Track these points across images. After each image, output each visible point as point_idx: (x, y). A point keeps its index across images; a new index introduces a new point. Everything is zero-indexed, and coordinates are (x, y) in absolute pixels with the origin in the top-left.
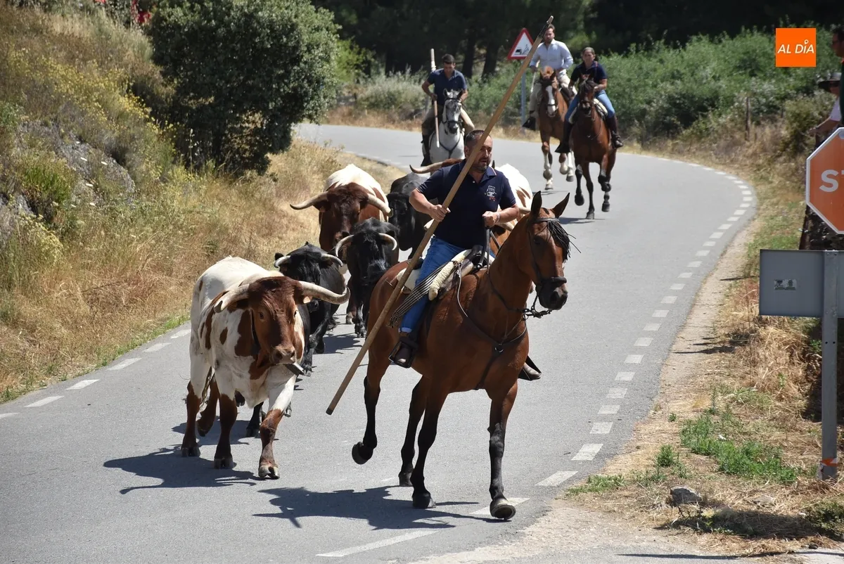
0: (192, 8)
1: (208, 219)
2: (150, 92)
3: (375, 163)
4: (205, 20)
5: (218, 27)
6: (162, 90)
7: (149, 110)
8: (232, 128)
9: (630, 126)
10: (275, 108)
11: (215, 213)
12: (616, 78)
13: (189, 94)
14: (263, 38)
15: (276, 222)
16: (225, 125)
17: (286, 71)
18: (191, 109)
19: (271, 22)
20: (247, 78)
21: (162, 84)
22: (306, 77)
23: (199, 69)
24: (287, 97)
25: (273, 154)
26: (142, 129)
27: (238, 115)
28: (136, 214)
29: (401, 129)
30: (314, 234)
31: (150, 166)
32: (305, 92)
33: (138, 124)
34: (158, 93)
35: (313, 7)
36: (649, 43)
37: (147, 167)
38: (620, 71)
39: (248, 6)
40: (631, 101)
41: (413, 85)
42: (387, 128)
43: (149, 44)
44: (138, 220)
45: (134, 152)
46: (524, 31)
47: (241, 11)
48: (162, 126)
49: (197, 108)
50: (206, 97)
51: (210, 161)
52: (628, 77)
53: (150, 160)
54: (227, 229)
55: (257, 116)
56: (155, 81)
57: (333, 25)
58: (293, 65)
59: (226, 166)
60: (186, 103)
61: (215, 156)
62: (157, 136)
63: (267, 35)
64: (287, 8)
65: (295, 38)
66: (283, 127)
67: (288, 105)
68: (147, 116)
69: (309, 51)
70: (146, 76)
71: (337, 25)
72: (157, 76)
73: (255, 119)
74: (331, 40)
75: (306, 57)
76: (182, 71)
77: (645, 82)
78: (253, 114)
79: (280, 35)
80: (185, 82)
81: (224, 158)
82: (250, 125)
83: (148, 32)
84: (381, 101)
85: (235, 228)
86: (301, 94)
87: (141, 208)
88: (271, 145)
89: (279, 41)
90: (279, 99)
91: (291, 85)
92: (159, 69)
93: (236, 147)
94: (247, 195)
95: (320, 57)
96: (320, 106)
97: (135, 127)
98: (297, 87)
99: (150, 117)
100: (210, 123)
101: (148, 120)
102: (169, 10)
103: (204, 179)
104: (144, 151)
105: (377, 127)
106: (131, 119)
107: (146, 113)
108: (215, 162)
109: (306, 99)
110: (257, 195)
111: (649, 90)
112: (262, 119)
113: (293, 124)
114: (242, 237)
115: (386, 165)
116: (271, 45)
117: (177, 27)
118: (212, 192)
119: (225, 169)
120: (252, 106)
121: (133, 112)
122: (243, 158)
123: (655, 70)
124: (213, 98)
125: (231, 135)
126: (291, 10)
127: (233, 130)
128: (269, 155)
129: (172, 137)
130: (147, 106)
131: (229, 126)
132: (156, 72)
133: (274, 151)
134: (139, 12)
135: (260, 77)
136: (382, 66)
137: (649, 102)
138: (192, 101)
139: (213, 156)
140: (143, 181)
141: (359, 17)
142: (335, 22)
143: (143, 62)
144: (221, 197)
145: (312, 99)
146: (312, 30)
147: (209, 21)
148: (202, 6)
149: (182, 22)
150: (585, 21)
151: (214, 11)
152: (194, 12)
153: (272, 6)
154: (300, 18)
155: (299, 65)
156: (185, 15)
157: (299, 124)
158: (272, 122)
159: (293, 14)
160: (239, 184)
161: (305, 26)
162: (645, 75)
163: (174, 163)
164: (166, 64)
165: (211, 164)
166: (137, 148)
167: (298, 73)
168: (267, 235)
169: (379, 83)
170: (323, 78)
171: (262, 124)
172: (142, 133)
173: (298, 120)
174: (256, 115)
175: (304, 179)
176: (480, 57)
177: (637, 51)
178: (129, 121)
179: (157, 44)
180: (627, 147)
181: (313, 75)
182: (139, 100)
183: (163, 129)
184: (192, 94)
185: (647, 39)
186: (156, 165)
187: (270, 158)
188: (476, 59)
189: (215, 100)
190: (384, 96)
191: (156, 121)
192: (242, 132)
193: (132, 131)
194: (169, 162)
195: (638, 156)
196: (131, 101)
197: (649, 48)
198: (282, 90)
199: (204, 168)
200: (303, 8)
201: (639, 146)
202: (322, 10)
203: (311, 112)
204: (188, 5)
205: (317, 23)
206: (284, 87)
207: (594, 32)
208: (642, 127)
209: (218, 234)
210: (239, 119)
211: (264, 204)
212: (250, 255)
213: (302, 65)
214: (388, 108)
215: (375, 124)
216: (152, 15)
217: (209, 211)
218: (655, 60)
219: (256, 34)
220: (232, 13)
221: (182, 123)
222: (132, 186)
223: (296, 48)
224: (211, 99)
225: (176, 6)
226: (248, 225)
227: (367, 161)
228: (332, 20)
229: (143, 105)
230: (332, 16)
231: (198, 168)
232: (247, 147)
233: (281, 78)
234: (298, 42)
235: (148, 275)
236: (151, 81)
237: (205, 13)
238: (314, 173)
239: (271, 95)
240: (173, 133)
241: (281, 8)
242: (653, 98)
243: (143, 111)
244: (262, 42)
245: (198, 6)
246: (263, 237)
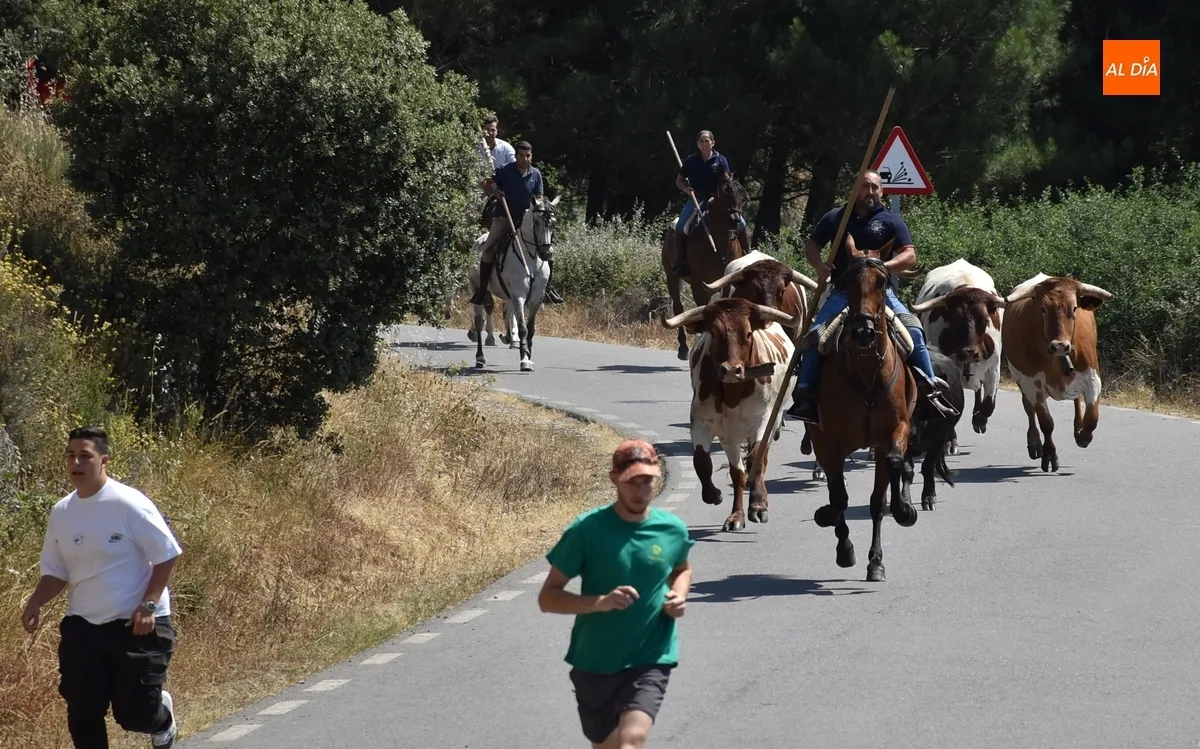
0: (161, 66)
1: (184, 533)
2: (60, 250)
3: (560, 415)
4: (190, 92)
5: (219, 108)
6: (88, 245)
7: (57, 290)
8: (242, 331)
9: (1128, 347)
10: (342, 288)
11: (201, 522)
12: (1100, 241)
13: (150, 257)
14: (320, 135)
15: (338, 544)
16: (229, 324)
17: (367, 208)
18: (153, 287)
19: (339, 99)
20: (279, 223)
21: (90, 232)
22: (413, 222)
23: (175, 201)
24: (370, 266)
25: (335, 391)
26: (40, 333)
27: (258, 304)
28: (21, 523)
29: (621, 342)
30: (422, 573)
31: (56, 415)
32: (408, 255)
33: (32, 321)
34: (79, 249)
35: (433, 70)
36: (1174, 166)
37: (50, 416)
38: (1108, 227)
39: (288, 65)
40: (1133, 295)
41: (648, 245)
42: (589, 338)
43: (63, 144)
44: (27, 537)
45: (22, 384)
46: (897, 132)
47: (272, 74)
48: (87, 326)
49: (165, 288)
50: (187, 264)
51: (193, 405)
52: (1127, 240)
53: (57, 400)
54: (227, 558)
55: (301, 307)
56: (74, 225)
57: (475, 111)
58: (383, 197)
59: (227, 416)
60: (142, 274)
61: (203, 393)
62: (75, 347)
63: (329, 128)
64: (374, 71)
65: (391, 137)
66: (359, 331)
67: (370, 284)
68: (53, 304)
69: (420, 165)
70: (52, 214)
71: (485, 110)
72: (79, 214)
73: (297, 312)
74: (471, 142)
75: (415, 178)
76: (136, 205)
77: (1164, 251)
78: (290, 303)
79: (356, 129)
80: (140, 229)
81: (224, 400)
82: (285, 327)
83: (59, 119)
84: (577, 280)
85: (243, 557)
86: (400, 262)
87: (34, 509)
88: (330, 372)
89: (353, 141)
90: (352, 269)
91: (381, 238)
92: (83, 200)
93: (252, 374)
94: (273, 482)
95: (445, 179)
96: (441, 287)
97: (26, 327)
98: (393, 243)
99: (60, 306)
100: (195, 321)
101: (57, 313)
102: (109, 69)
103: (178, 444)
104: (43, 382)
105: (566, 336)
106: (16, 309)
107: (50, 296)
108: (202, 408)
109: (412, 270)
110: (296, 483)
111: (1173, 270)
112: (311, 314)
113: (381, 326)
114: (260, 576)
115: (587, 421)
116: (336, 151)
117: (125, 107)
118: (196, 475)
119: (225, 424)
120: (289, 285)
121: (23, 292)
122: (265, 400)
123: (1186, 225)
124: (202, 266)
125: (242, 349)
126: (383, 75)
127: (246, 337)
128: (325, 394)
129: (109, 351)
130: (53, 282)
131: (237, 327)
132: (77, 206)
133: (337, 385)
134: (40, 73)
135: (310, 219)
136: (581, 202)
137: (1173, 297)
138: (156, 271)
139: (198, 394)
140: (39, 447)
141: (532, 94)
142: (479, 103)
143: (48, 183)
144: (216, 485)
145: (425, 270)
146: (429, 118)
147: (201, 95)
148: (186, 63)
149: (138, 97)
150: (1030, 114)
151: (212, 72)
152: (167, 75)
153: (341, 66)
154: (402, 92)
155: (397, 196)
156: (146, 81)
157: (394, 326)
158: (334, 320)
159: (388, 84)
160: (256, 457)
161: (414, 111)
162: (1164, 236)
163: (110, 408)
164: (100, 188)
165: (194, 411)
166: (28, 374)
167: (395, 212)
168: (317, 571)
169: (572, 238)
170: (452, 225)
171: (311, 324)
172: (41, 340)
173: (393, 317)
174: (299, 305)
175: (402, 451)
176: (798, 186)
177: (1147, 184)
178: (13, 314)
179: (80, 143)
180: (1123, 395)
181: (429, 217)
182: (36, 268)
183: (89, 331)
184: (155, 256)
185: (1169, 157)
186: (69, 412)
187: (327, 401)
188: (788, 191)
189: (209, 269)
190: (585, 267)
191: (73, 314)
192: (265, 342)
193: (18, 337)
194: (99, 406)
195: (1149, 413)
196: (17, 269)
197: (1173, 178)
198: (358, 250)
199: (177, 421)
200: (411, 71)
201: (1150, 392)
202: (453, 76)
203: (421, 299)
204: (154, 59)
205: (439, 104)
206: (362, 241)
207: (1050, 140)
208: (1158, 352)
209: (205, 567)
210: (260, 313)
211: (312, 504)
212: (277, 617)
213: (405, 195)
214: (593, 294)
215: (562, 329)
216: (71, 81)
217: (186, 516)
218: (1186, 204)
219: (304, 126)
220: (252, 80)
221: (131, 319)
222: (14, 460)
223: (391, 157)
224: (199, 268)
225: (126, 61)
226: (273, 548)
227: (544, 412)
228: (474, 99)
229: (44, 278)
230: (475, 91)
231: (164, 419)
232: (278, 375)
233: (356, 223)
234: (397, 145)
235: (44, 661)
236: (65, 225)
237: (190, 77)
238: (426, 435)
239: (333, 261)
240: (111, 342)
241: (360, 72)
242: (1182, 289)
243: (43, 293)
244: (317, 144)
245: (175, 63)
246: (306, 576)
